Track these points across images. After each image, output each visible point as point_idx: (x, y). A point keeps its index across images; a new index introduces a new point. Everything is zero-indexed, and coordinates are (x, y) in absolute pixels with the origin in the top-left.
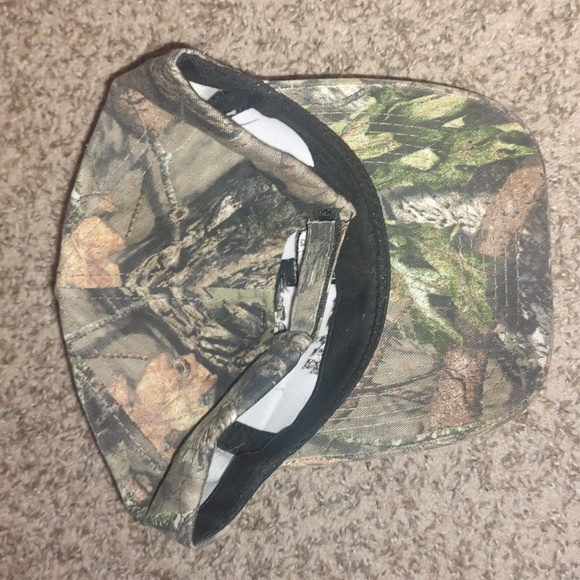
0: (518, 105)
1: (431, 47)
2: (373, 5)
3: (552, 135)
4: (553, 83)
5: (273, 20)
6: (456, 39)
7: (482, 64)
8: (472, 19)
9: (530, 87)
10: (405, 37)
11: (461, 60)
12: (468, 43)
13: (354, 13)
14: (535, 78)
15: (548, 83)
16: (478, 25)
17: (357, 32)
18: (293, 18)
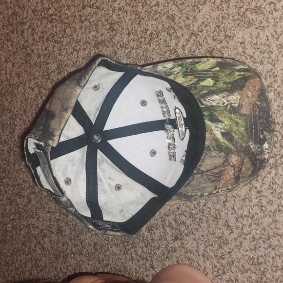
0: (215, 38)
1: (183, 23)
2: (162, 12)
3: (227, 47)
4: (226, 27)
5: (132, 24)
6: (191, 18)
7: (201, 25)
8: (195, 9)
9: (218, 31)
10: (174, 22)
11: (193, 25)
12: (195, 18)
13: (157, 16)
14: (219, 27)
15: (223, 27)
16: (197, 11)
17: (159, 23)
18: (137, 23)
